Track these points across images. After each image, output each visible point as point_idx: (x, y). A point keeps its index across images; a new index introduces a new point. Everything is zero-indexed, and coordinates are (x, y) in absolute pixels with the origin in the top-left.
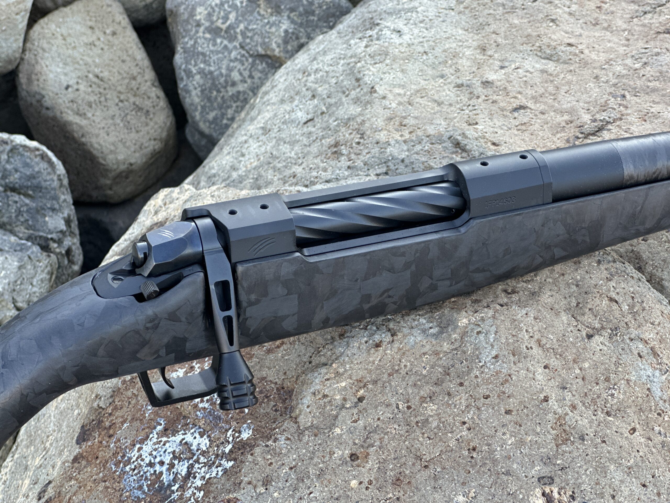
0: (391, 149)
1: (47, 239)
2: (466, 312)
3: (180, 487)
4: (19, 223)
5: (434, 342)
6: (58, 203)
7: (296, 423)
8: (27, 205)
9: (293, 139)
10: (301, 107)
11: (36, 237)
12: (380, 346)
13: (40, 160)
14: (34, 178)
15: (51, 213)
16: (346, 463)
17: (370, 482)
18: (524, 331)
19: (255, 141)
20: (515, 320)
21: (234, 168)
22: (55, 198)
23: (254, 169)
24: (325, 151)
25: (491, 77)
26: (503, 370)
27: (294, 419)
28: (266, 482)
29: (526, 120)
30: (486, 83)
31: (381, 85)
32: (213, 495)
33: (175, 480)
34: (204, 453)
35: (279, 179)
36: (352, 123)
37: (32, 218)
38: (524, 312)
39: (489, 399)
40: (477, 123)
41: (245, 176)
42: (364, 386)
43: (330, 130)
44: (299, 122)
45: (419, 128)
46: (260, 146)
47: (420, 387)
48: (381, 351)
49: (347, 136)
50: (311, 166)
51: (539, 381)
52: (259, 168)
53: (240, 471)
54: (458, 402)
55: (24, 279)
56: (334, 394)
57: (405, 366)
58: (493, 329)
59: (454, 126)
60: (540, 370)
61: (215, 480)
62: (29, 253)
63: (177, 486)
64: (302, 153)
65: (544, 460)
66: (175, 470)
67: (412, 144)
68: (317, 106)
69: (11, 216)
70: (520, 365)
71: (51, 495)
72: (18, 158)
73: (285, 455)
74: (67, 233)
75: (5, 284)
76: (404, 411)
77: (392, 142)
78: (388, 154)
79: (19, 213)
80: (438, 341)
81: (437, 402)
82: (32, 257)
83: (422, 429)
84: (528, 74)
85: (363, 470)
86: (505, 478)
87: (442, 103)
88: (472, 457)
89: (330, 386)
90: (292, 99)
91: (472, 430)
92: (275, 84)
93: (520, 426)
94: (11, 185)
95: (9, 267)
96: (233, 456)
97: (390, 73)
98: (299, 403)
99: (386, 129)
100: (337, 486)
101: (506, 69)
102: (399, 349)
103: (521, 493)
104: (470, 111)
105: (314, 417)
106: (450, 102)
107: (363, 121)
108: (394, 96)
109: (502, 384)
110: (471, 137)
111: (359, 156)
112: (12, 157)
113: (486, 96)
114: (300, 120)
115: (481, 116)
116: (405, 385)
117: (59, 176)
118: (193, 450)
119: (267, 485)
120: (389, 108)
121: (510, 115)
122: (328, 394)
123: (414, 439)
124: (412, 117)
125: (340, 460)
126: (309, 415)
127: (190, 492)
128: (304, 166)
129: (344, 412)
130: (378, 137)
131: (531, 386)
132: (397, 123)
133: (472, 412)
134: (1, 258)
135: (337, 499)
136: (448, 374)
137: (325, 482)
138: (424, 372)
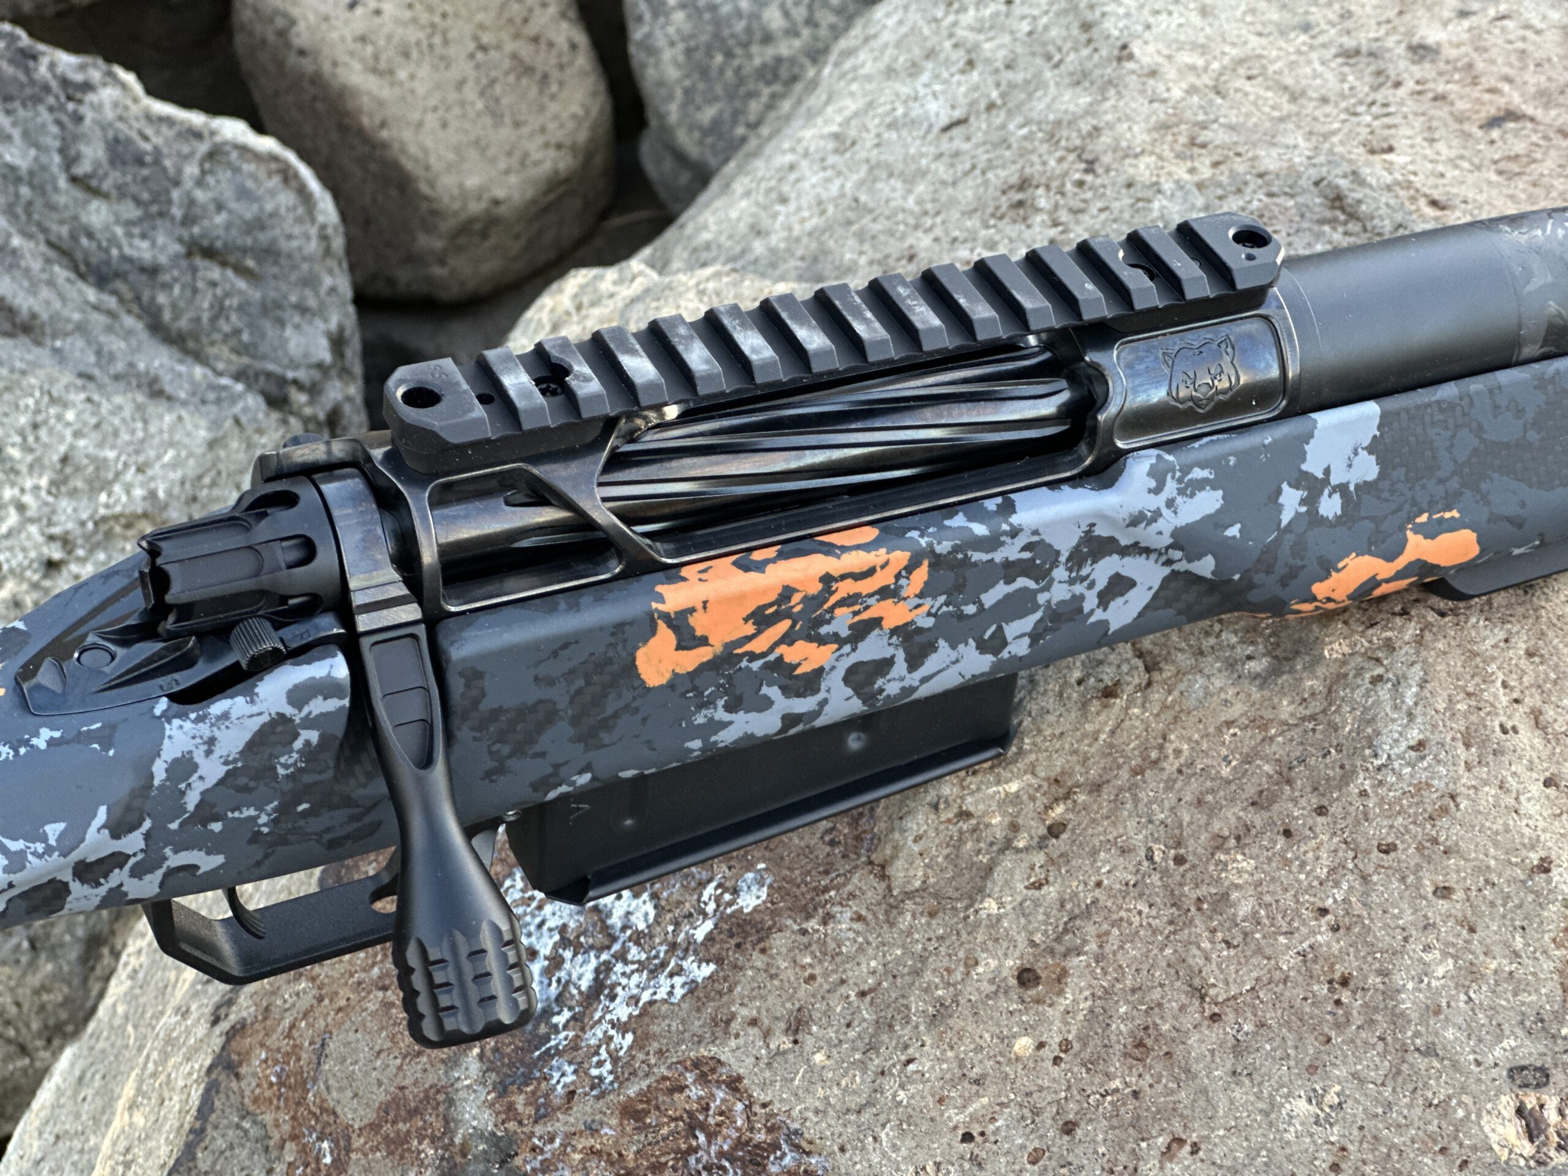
0: (1165, 202)
1: (282, 381)
2: (1345, 623)
3: (574, 1018)
4: (217, 336)
5: (1256, 695)
7: (883, 877)
8: (239, 293)
9: (913, 167)
10: (937, 87)
11: (257, 375)
12: (1116, 696)
13: (280, 184)
14: (262, 227)
15: (297, 319)
16: (1006, 993)
17: (1065, 1045)
18: (1499, 684)
19: (816, 167)
20: (1475, 654)
21: (757, 231)
22: (310, 282)
23: (810, 234)
24: (996, 199)
25: (1433, 34)
26: (1436, 782)
27: (877, 869)
28: (797, 1026)
29: (1519, 147)
30: (1421, 51)
31: (1146, 43)
32: (655, 1045)
33: (560, 999)
34: (638, 938)
35: (871, 263)
36: (1065, 133)
38: (1502, 635)
39: (1393, 855)
40: (1391, 149)
41: (788, 250)
42: (1067, 797)
43: (1009, 147)
44: (931, 126)
45: (1238, 155)
46: (828, 180)
47: (1213, 811)
48: (1116, 709)
49: (1052, 163)
50: (957, 233)
51: (1530, 817)
52: (824, 232)
53: (730, 990)
54: (1310, 855)
55: (219, 473)
56: (986, 813)
57: (1178, 752)
58: (1416, 672)
59: (1331, 152)
60: (1536, 788)
61: (664, 1008)
62: (238, 408)
63: (566, 1014)
64: (934, 200)
65: (1528, 1024)
66: (562, 974)
67: (1219, 192)
68: (976, 88)
69: (199, 318)
70: (1483, 772)
71: (244, 1014)
72: (225, 175)
73: (849, 958)
74: (333, 373)
75: (173, 482)
76: (1167, 870)
77: (1167, 186)
78: (1156, 214)
79: (219, 310)
80: (1266, 693)
81: (1255, 851)
82: (243, 419)
83: (1211, 918)
84: (1529, 34)
85: (1050, 1012)
86: (1421, 1062)
87: (1303, 93)
88: (1338, 1002)
89: (978, 789)
90: (914, 70)
91: (1342, 931)
92: (872, 31)
93: (1472, 930)
94: (205, 243)
95: (186, 440)
96: (713, 950)
97: (1170, 13)
98: (893, 830)
99: (1152, 153)
100: (979, 1049)
101: (1474, 18)
102: (1165, 707)
103: (1460, 1103)
104: (1376, 118)
105: (927, 866)
106: (1323, 91)
107: (1096, 129)
108: (1179, 71)
109: (1431, 818)
110: (1374, 182)
111: (1080, 216)
112: (211, 172)
113: (1418, 82)
114: (933, 119)
115: (1405, 131)
116: (1174, 801)
117: (323, 227)
118: (612, 927)
119: (797, 1031)
120: (1164, 101)
121: (1480, 133)
122: (972, 809)
123: (1187, 944)
124: (1222, 125)
125: (992, 981)
126: (919, 862)
127: (600, 1035)
128: (938, 232)
129: (1008, 861)
130: (1131, 171)
131: (1507, 831)
132: (1182, 140)
133: (1345, 885)
134: (168, 419)
135: (977, 1082)
136: (1288, 782)
137: (949, 1035)
138: (1226, 772)
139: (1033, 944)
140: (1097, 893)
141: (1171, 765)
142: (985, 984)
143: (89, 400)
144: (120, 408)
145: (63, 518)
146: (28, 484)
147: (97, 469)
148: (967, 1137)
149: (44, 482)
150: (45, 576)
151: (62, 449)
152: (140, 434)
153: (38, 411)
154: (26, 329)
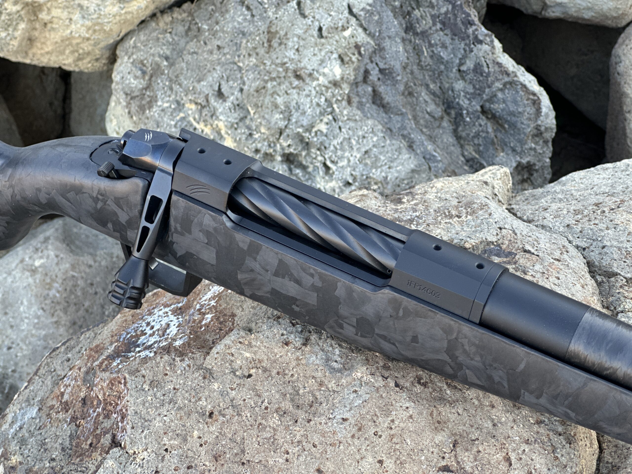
2: (367, 369)
4: (472, 143)
5: (327, 374)
6: (522, 147)
7: (205, 359)
8: (487, 132)
12: (288, 346)
13: (531, 105)
14: (514, 116)
15: (510, 152)
16: (203, 415)
17: (206, 443)
18: (390, 419)
20: (392, 405)
26: (339, 434)
27: (206, 355)
33: (143, 344)
37: (485, 145)
38: (408, 405)
39: (315, 449)
42: (258, 368)
47: (285, 400)
48: (285, 350)
53: (147, 363)
54: (296, 432)
56: (238, 358)
57: (293, 375)
58: (366, 397)
60: (372, 460)
63: (139, 349)
66: (150, 338)
69: (469, 134)
70: (356, 442)
72: (512, 92)
73: (178, 376)
75: (394, 176)
76: (262, 409)
80: (331, 375)
81: (283, 419)
82: (433, 169)
83: (259, 432)
85: (206, 429)
89: (239, 349)
91: (288, 463)
95: (407, 166)
98: (216, 346)
100: (184, 426)
105: (216, 364)
109: (331, 444)
117: (541, 126)
118: (166, 332)
119: (151, 387)
122: (234, 354)
126: (214, 360)
129: (231, 376)
133: (297, 449)
134: (407, 156)
135: (177, 435)
136: (311, 406)
137: (178, 415)
138: (301, 392)
139: (219, 406)
140: (242, 402)
141: (287, 378)
142: (199, 408)
143: (384, 137)
144: (393, 145)
145: (357, 170)
146: (354, 155)
147: (376, 160)
148: (166, 450)
149: (358, 156)
150: (345, 186)
151: (367, 148)
152: (395, 156)
153: (366, 133)
154: (383, 106)
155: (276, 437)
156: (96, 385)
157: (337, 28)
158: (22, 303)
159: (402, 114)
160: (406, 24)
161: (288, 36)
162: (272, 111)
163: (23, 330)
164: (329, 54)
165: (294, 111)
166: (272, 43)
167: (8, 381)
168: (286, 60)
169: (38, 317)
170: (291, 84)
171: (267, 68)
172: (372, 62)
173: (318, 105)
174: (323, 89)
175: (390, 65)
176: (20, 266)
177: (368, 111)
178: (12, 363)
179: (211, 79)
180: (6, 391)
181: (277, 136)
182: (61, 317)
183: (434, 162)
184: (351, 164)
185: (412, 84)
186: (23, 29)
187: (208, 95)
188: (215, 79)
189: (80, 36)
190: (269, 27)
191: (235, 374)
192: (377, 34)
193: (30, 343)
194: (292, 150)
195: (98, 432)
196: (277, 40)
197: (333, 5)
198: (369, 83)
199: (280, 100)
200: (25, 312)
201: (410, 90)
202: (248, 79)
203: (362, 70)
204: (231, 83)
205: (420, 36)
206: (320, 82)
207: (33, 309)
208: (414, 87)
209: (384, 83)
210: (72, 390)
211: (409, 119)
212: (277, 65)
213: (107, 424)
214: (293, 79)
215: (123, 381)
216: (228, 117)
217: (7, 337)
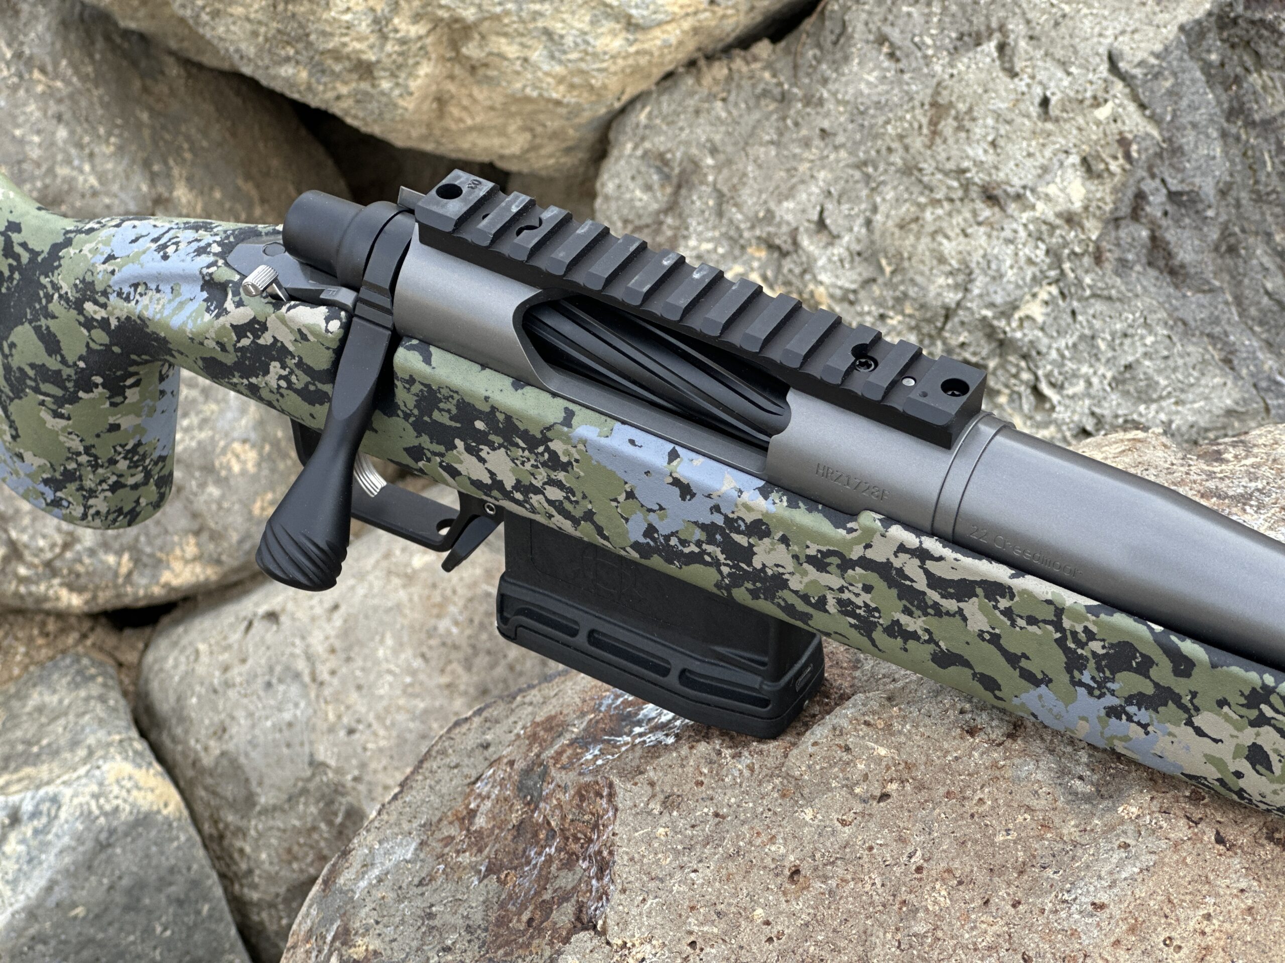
2: (1152, 798)
5: (1060, 804)
7: (786, 755)
12: (973, 736)
16: (777, 875)
17: (780, 935)
18: (1202, 913)
20: (1208, 882)
26: (1085, 938)
28: (670, 802)
42: (904, 781)
47: (963, 854)
48: (968, 744)
56: (860, 757)
57: (981, 802)
58: (1149, 860)
73: (725, 787)
80: (1069, 808)
81: (958, 897)
83: (902, 920)
85: (783, 905)
89: (863, 737)
98: (811, 729)
100: (734, 895)
105: (809, 767)
116: (949, 831)
119: (666, 807)
122: (851, 747)
123: (881, 926)
125: (774, 861)
126: (806, 759)
129: (842, 795)
134: (1217, 380)
135: (718, 914)
136: (1021, 873)
137: (724, 872)
138: (1000, 838)
139: (813, 857)
140: (865, 853)
142: (768, 861)
143: (1169, 337)
144: (1189, 354)
145: (1106, 405)
146: (1100, 372)
147: (1148, 386)
148: (693, 944)
149: (1109, 375)
150: (1075, 436)
151: (1130, 359)
152: (1192, 380)
153: (1131, 326)
154: (1172, 272)
155: (940, 934)
156: (546, 799)
157: (1081, 102)
158: (382, 641)
159: (1211, 291)
160: (1231, 101)
161: (975, 114)
162: (931, 269)
163: (381, 697)
164: (1062, 156)
165: (977, 271)
166: (940, 127)
167: (344, 800)
168: (966, 164)
169: (413, 673)
170: (975, 213)
171: (926, 179)
172: (1153, 176)
173: (1030, 262)
174: (1044, 228)
175: (1193, 184)
176: (384, 564)
177: (1138, 280)
178: (354, 762)
179: (804, 196)
180: (339, 820)
181: (939, 324)
182: (459, 677)
183: (1277, 397)
184: (1093, 391)
185: (1237, 229)
186: (427, 75)
187: (796, 229)
188: (813, 198)
189: (541, 95)
190: (937, 93)
191: (852, 792)
192: (1168, 118)
193: (393, 724)
194: (967, 355)
195: (547, 896)
196: (950, 121)
197: (1076, 52)
198: (1144, 220)
199: (948, 247)
200: (387, 661)
201: (1232, 240)
202: (884, 200)
203: (1130, 193)
204: (845, 207)
205: (1258, 129)
206: (1037, 214)
207: (403, 656)
208: (1241, 236)
209: (1177, 221)
210: (494, 806)
211: (1226, 303)
212: (946, 174)
213: (566, 880)
214: (979, 205)
215: (605, 792)
216: (837, 277)
217: (348, 708)
